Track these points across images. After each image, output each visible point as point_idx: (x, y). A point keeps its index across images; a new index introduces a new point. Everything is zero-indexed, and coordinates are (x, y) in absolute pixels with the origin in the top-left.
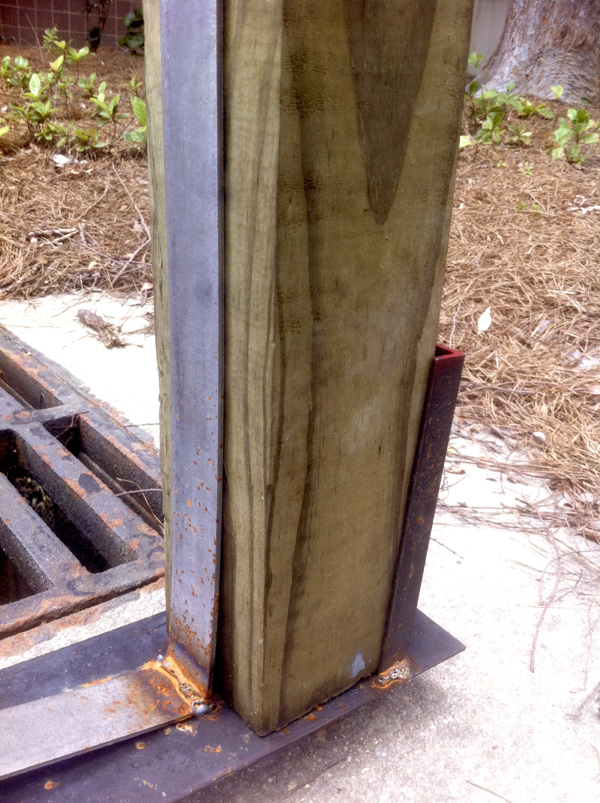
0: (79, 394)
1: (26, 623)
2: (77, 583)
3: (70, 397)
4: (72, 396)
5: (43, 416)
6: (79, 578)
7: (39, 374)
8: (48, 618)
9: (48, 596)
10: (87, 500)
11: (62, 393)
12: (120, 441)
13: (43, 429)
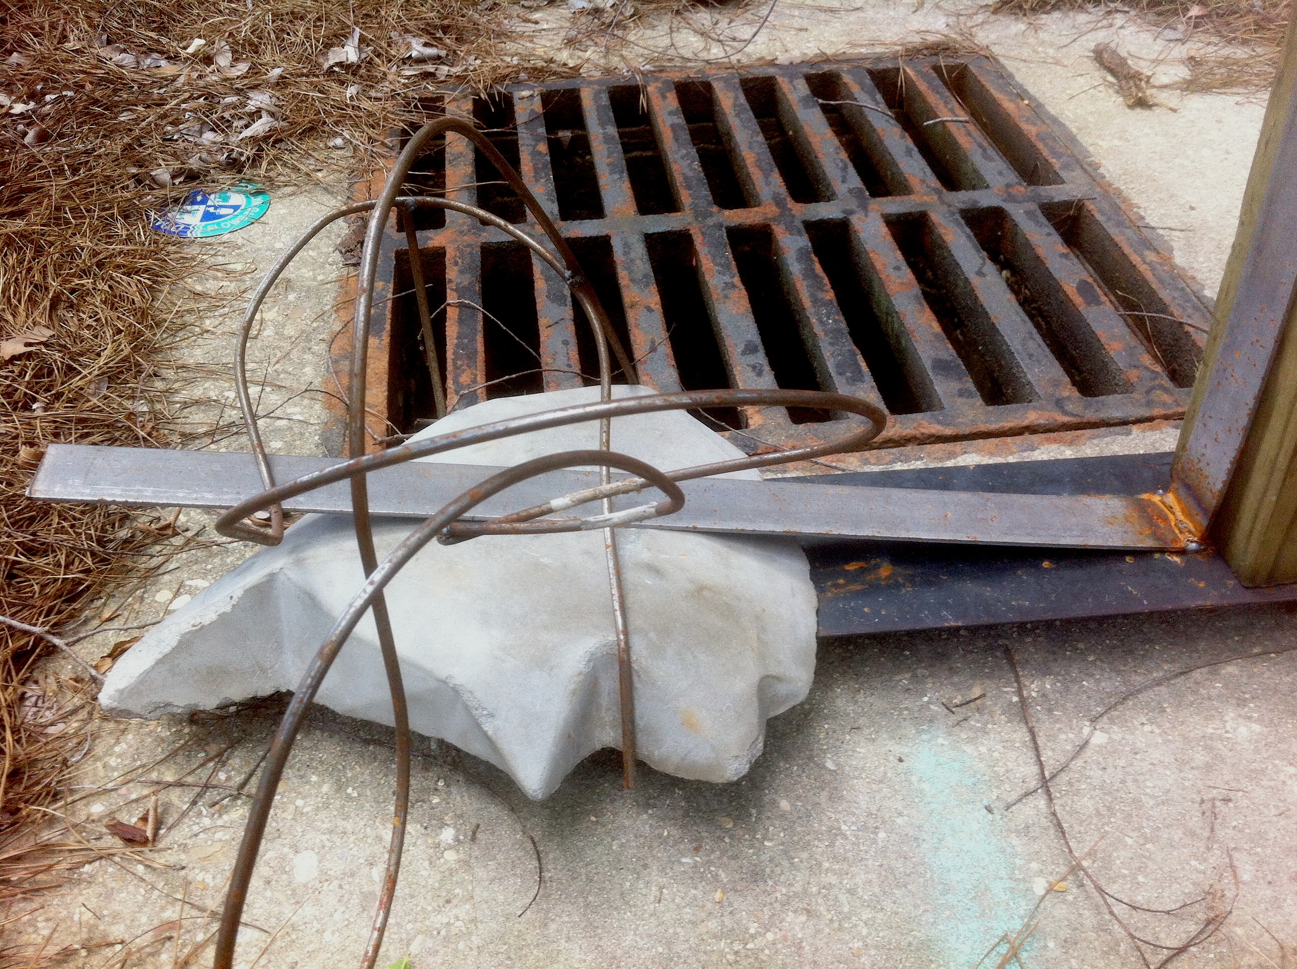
0: (1085, 171)
1: (1011, 429)
2: (1067, 402)
3: (1074, 174)
4: (1077, 173)
5: (1040, 195)
6: (1068, 398)
7: (1037, 135)
8: (1032, 430)
9: (1035, 408)
10: (1084, 312)
11: (1066, 167)
12: (1131, 246)
13: (1039, 212)
